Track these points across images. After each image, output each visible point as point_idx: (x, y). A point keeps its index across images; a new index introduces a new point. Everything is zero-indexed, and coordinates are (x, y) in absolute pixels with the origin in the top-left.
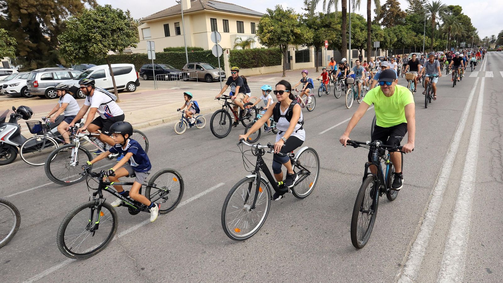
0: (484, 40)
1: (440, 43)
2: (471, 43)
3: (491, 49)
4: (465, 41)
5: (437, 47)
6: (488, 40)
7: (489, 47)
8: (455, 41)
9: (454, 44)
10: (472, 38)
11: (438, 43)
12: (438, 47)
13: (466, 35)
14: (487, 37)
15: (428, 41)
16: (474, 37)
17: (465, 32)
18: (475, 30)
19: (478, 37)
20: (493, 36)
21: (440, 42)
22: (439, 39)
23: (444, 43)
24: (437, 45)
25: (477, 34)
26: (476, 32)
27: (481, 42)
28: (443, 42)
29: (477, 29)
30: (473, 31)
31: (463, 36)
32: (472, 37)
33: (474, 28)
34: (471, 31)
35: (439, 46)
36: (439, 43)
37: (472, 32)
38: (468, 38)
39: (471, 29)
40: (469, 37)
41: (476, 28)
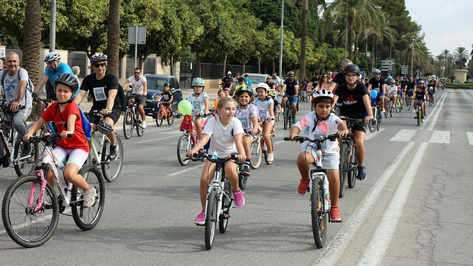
0: (440, 57)
1: (329, 55)
2: (410, 64)
3: (456, 84)
4: (394, 56)
5: (319, 66)
6: (450, 58)
7: (453, 78)
8: (368, 54)
9: (366, 62)
10: (410, 50)
11: (321, 55)
12: (323, 65)
13: (393, 40)
14: (446, 52)
15: (295, 45)
16: (416, 47)
17: (390, 30)
18: (415, 28)
19: (424, 49)
20: (461, 50)
21: (327, 52)
22: (325, 45)
23: (339, 56)
24: (320, 61)
25: (423, 41)
26: (420, 34)
27: (432, 62)
28: (336, 52)
29: (420, 26)
30: (413, 31)
31: (386, 41)
32: (410, 46)
33: (414, 23)
34: (406, 31)
35: (326, 62)
36: (323, 54)
37: (409, 34)
38: (400, 50)
39: (405, 26)
40: (402, 46)
41: (418, 24)
